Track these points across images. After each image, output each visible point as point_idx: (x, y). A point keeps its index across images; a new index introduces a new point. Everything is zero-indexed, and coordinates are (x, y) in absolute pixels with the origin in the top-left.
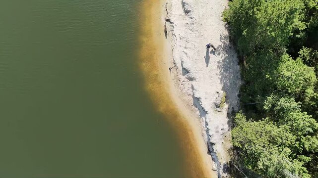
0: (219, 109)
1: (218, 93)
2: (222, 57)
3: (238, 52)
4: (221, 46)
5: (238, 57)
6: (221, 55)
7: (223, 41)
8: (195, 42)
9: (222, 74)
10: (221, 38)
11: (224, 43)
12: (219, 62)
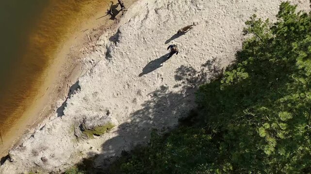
0: (79, 132)
1: (108, 113)
2: (176, 86)
3: (202, 106)
4: (195, 72)
5: (192, 111)
6: (180, 82)
7: (206, 69)
8: (175, 18)
9: (147, 108)
10: (208, 64)
11: (204, 75)
12: (163, 88)
